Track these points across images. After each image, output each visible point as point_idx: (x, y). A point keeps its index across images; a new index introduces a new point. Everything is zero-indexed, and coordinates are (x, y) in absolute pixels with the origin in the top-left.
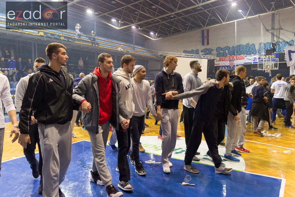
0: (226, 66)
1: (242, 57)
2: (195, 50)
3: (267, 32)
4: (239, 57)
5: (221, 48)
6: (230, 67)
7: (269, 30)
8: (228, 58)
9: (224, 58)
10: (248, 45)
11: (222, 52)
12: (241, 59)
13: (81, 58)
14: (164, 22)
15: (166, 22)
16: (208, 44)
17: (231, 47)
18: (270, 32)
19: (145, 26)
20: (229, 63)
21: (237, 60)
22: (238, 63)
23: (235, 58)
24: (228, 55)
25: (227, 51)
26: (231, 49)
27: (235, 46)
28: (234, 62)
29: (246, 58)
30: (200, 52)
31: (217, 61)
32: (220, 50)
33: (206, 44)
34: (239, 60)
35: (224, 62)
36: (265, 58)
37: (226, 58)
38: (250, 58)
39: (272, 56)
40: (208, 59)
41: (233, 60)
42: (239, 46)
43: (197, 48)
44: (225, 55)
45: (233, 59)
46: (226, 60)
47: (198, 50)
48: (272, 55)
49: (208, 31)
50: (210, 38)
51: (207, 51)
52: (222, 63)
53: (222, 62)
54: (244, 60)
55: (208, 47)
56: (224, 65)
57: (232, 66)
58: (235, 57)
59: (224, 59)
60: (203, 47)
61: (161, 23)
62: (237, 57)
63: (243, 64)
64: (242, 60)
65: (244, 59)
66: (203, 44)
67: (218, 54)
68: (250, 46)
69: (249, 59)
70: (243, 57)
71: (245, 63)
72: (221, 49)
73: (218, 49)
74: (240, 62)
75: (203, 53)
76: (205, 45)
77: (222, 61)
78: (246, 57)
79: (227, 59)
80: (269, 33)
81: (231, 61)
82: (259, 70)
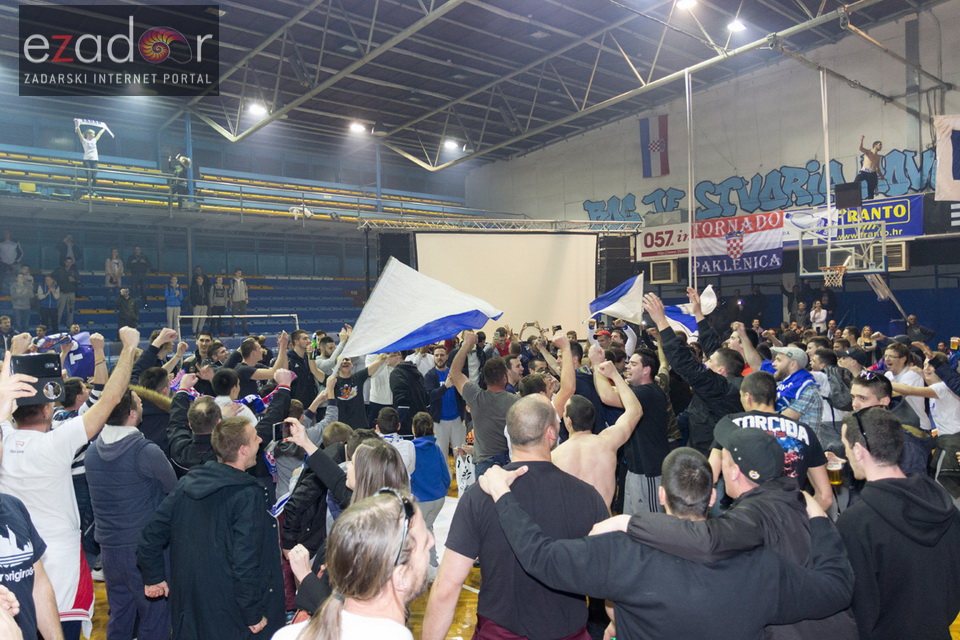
0: (716, 258)
1: (774, 219)
2: (621, 197)
3: (889, 105)
4: (761, 219)
5: (714, 185)
6: (730, 264)
7: (897, 97)
8: (720, 225)
9: (708, 226)
10: (812, 168)
11: (716, 199)
12: (771, 228)
13: (115, 252)
14: (461, 101)
15: (467, 100)
16: (665, 170)
17: (748, 178)
18: (900, 106)
19: (406, 121)
20: (724, 243)
21: (756, 230)
22: (758, 242)
23: (748, 224)
24: (740, 213)
25: (734, 197)
26: (749, 187)
27: (763, 175)
28: (745, 240)
29: (788, 220)
30: (638, 202)
31: (682, 238)
32: (707, 194)
33: (659, 173)
34: (763, 229)
35: (706, 240)
36: (867, 218)
37: (714, 226)
38: (805, 220)
39: (896, 208)
40: (597, 234)
41: (740, 233)
42: (781, 172)
43: (627, 193)
44: (728, 211)
45: (740, 227)
46: (713, 235)
47: (631, 197)
48: (894, 205)
49: (663, 121)
50: (671, 148)
51: (664, 199)
52: (701, 246)
53: (698, 240)
54: (781, 230)
55: (666, 183)
56: (707, 254)
57: (736, 258)
58: (746, 219)
59: (707, 230)
60: (650, 185)
61: (450, 105)
62: (753, 220)
63: (777, 247)
64: (773, 230)
65: (781, 225)
66: (647, 173)
67: (703, 208)
68: (820, 171)
69: (799, 226)
70: (778, 217)
71: (785, 243)
72: (714, 188)
73: (704, 188)
74: (769, 237)
75: (650, 208)
76: (653, 175)
77: (700, 237)
78: (788, 216)
79: (717, 228)
80: (897, 108)
81: (731, 235)
82: (808, 274)
